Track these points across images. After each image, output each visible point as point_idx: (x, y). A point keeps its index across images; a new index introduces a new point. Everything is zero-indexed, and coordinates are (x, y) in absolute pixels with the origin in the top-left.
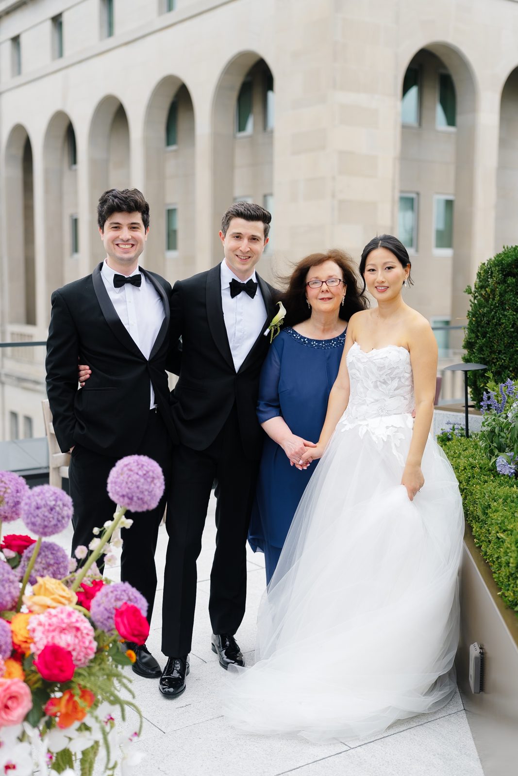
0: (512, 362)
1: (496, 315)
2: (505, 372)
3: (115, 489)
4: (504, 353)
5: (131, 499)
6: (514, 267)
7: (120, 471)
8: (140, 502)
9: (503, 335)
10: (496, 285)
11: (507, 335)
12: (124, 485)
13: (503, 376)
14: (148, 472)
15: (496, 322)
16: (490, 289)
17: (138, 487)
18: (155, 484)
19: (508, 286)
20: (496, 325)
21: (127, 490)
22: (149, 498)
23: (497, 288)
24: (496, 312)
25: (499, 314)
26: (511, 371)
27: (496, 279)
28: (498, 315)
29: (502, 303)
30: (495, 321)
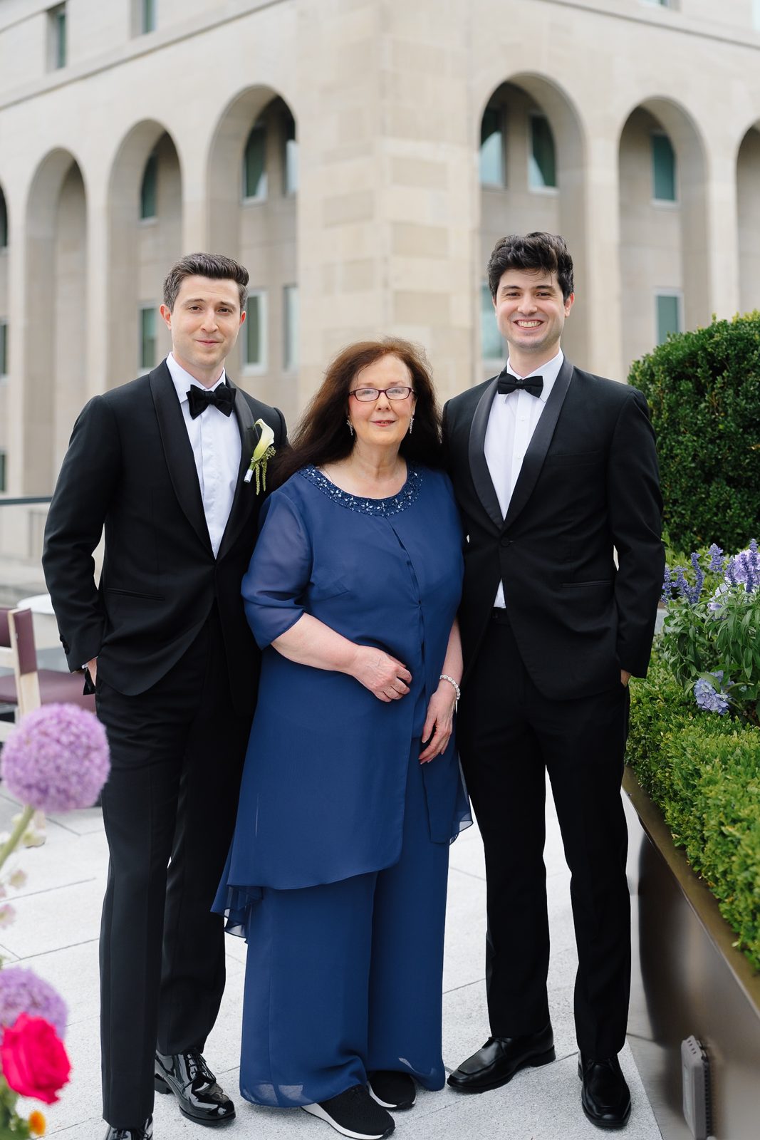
0: (695, 518)
1: (665, 443)
2: (685, 535)
3: (14, 773)
4: (682, 504)
5: (44, 791)
6: (687, 365)
7: (24, 736)
8: (62, 797)
9: (678, 475)
10: (661, 395)
11: (686, 474)
12: (31, 764)
13: (682, 541)
14: (78, 737)
15: (666, 454)
16: (652, 400)
17: (58, 768)
18: (91, 761)
19: (682, 395)
20: (666, 458)
21: (37, 775)
22: (79, 788)
23: (664, 398)
24: (664, 438)
25: (669, 440)
26: (694, 533)
27: (661, 385)
28: (668, 442)
29: (673, 423)
30: (665, 451)
